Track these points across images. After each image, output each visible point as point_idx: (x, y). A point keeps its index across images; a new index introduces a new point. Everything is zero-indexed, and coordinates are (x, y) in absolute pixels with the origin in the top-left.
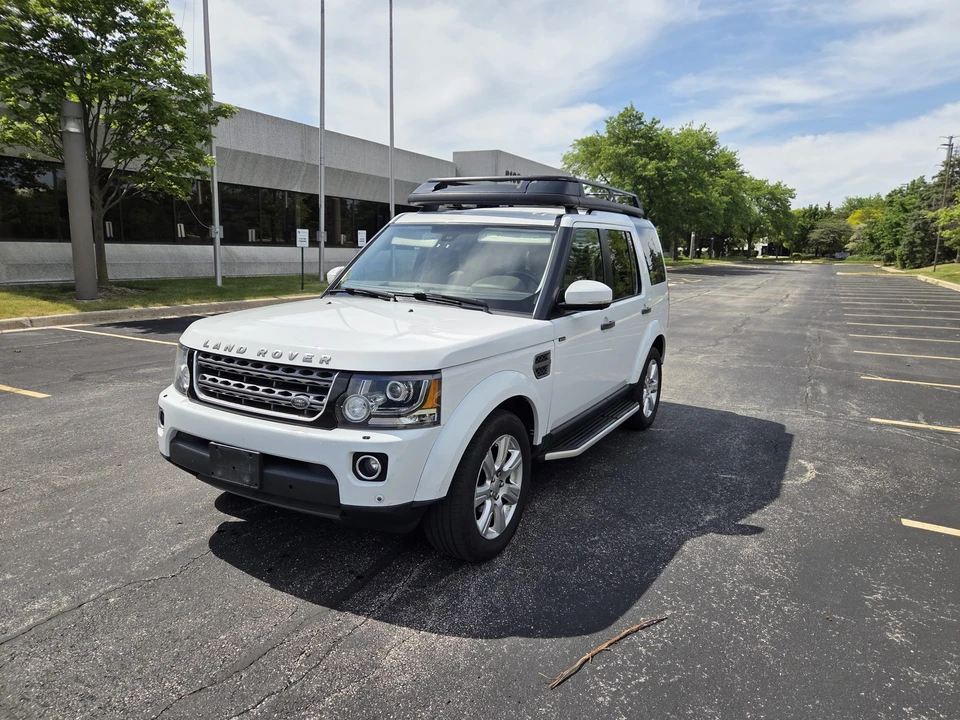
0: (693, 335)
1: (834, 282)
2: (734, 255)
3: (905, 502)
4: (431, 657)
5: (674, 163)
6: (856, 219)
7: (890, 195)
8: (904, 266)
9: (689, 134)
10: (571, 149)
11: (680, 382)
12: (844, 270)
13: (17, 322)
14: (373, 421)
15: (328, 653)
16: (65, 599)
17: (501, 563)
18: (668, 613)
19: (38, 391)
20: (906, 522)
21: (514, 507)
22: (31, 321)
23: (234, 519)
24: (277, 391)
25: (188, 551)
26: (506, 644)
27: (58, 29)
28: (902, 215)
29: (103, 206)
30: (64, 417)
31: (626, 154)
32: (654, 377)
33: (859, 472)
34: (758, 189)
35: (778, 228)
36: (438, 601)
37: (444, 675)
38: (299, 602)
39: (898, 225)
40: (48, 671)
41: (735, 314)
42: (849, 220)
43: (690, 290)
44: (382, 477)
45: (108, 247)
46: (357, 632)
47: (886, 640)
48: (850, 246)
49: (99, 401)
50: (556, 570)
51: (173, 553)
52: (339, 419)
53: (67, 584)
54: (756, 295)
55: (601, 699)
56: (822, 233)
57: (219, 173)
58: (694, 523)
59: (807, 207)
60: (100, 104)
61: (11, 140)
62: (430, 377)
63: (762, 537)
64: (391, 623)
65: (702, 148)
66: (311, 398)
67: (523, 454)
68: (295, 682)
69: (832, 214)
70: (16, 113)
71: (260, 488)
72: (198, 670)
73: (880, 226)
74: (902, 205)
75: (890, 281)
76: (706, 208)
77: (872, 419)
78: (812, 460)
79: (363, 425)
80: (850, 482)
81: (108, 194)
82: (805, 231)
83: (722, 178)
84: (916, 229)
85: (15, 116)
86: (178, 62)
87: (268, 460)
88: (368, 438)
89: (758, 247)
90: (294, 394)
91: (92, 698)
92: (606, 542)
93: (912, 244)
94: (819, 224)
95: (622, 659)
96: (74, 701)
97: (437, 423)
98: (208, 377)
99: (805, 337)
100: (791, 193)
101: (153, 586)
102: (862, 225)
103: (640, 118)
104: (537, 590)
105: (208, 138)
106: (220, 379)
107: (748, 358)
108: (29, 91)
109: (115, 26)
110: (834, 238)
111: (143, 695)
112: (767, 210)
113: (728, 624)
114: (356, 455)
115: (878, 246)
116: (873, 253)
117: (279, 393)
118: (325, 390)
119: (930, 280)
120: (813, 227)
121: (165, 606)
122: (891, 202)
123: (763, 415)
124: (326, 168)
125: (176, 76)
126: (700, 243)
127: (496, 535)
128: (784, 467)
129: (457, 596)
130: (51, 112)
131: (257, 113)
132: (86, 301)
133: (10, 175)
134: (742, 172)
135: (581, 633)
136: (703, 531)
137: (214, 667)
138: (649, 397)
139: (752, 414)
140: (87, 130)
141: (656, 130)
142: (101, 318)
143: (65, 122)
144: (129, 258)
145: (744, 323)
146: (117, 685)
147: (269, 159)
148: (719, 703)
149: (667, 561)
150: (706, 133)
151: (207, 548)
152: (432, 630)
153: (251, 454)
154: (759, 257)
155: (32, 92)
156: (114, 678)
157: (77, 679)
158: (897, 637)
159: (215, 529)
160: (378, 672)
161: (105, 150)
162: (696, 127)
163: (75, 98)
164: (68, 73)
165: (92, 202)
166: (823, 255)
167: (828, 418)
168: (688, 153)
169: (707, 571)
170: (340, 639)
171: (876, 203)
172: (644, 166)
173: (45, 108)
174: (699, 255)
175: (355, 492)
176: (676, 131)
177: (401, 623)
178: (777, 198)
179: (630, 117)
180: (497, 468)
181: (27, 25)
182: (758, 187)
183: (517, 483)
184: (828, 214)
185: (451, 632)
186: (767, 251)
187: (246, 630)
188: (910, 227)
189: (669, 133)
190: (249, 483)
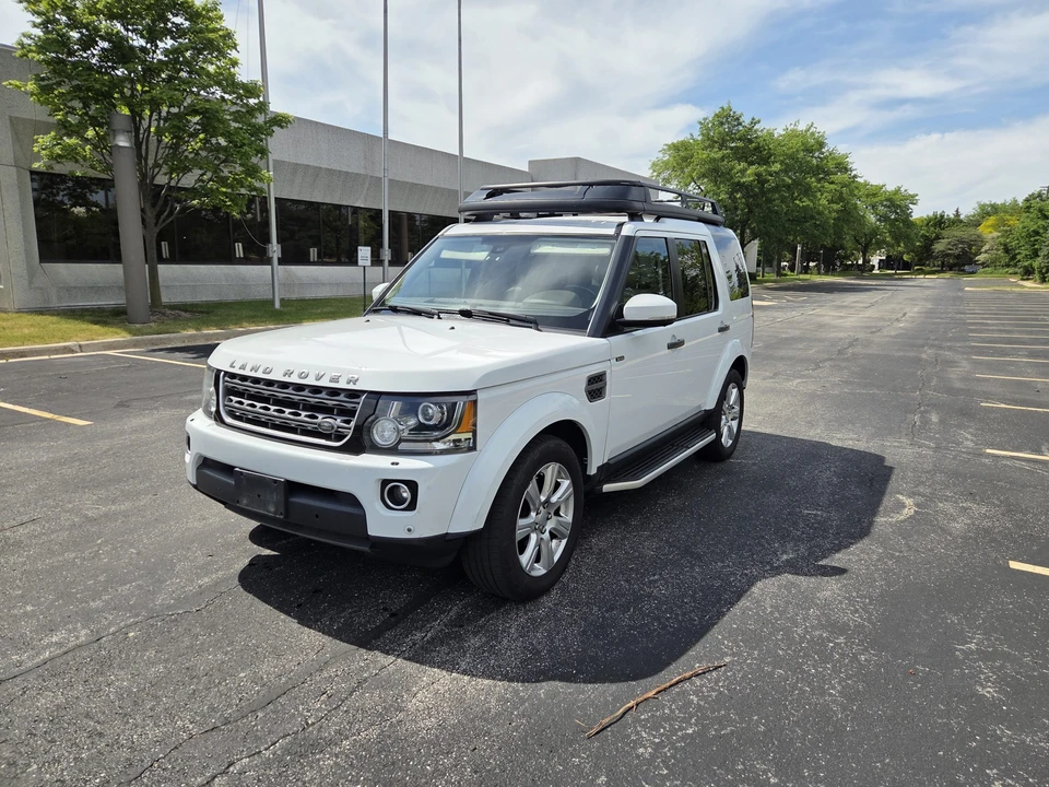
0: (791, 358)
1: (961, 299)
2: (847, 270)
3: (1015, 542)
4: (461, 701)
5: (777, 167)
6: (988, 227)
7: (1027, 200)
8: (1043, 280)
9: (793, 135)
10: (661, 155)
11: (770, 409)
12: (973, 286)
13: (65, 347)
14: (403, 446)
15: (351, 694)
16: (83, 632)
17: (547, 602)
18: (727, 659)
19: (80, 418)
20: (1014, 565)
21: (564, 542)
22: (80, 346)
23: (268, 552)
24: (304, 414)
25: (216, 584)
26: (545, 688)
27: (108, 37)
28: (1041, 223)
29: (156, 224)
30: (103, 445)
31: (723, 159)
32: (735, 403)
33: (965, 509)
34: (874, 195)
35: (897, 238)
36: (475, 641)
37: (473, 720)
38: (326, 639)
39: (1037, 233)
40: (58, 706)
41: (841, 335)
42: (980, 229)
43: (793, 309)
44: (412, 506)
45: (162, 269)
46: (384, 673)
47: (974, 694)
48: (981, 258)
49: (142, 429)
50: (607, 611)
51: (200, 587)
52: (367, 443)
53: (88, 617)
54: (868, 313)
55: (641, 750)
56: (949, 243)
57: (276, 187)
58: (768, 563)
59: (931, 214)
60: (151, 116)
61: (59, 156)
62: (464, 398)
63: (844, 580)
64: (422, 663)
65: (809, 150)
66: (339, 421)
67: (574, 483)
68: (313, 724)
69: (961, 221)
70: (65, 127)
71: (286, 517)
72: (213, 709)
73: (1016, 235)
74: (1041, 210)
75: (1025, 297)
76: (812, 217)
77: (988, 451)
78: (911, 495)
79: (393, 450)
80: (954, 520)
81: (161, 212)
82: (929, 242)
83: (832, 183)
85: (64, 131)
86: (232, 70)
87: (293, 488)
88: (397, 464)
89: (875, 260)
90: (320, 416)
91: (101, 735)
92: (667, 582)
94: (945, 233)
95: (670, 708)
96: (82, 737)
97: (473, 448)
98: (235, 399)
99: (920, 360)
100: (913, 199)
101: (176, 620)
102: (996, 234)
103: (738, 119)
104: (584, 632)
105: (263, 152)
106: (246, 402)
107: (851, 383)
108: (77, 104)
109: (168, 32)
110: (963, 249)
111: (153, 733)
112: (884, 218)
113: (794, 673)
114: (385, 483)
115: (1014, 258)
116: (1008, 266)
117: (306, 416)
118: (352, 413)
120: (938, 238)
121: (187, 641)
122: (1029, 207)
123: (861, 446)
124: (390, 180)
125: (230, 83)
126: (807, 257)
127: (544, 572)
128: (879, 502)
129: (496, 637)
130: (101, 125)
131: (317, 123)
132: (138, 326)
133: (61, 193)
134: (855, 176)
135: (628, 678)
136: (777, 571)
137: (230, 706)
138: (728, 425)
139: (849, 444)
140: (138, 144)
141: (756, 131)
142: (153, 342)
143: (114, 136)
144: (185, 280)
145: (851, 345)
146: (128, 722)
147: (330, 172)
148: (774, 758)
149: (732, 604)
150: (813, 134)
151: (236, 581)
152: (464, 672)
153: (275, 481)
154: (876, 271)
155: (81, 105)
156: (126, 715)
157: (88, 716)
158: (989, 691)
159: (247, 562)
160: (401, 716)
161: (156, 165)
162: (802, 127)
163: (126, 111)
164: (117, 83)
165: (143, 221)
166: (951, 268)
167: (937, 449)
168: (792, 157)
169: (777, 615)
170: (365, 680)
171: (1013, 209)
172: (743, 171)
173: (95, 123)
174: (806, 270)
175: (383, 523)
176: (779, 131)
177: (432, 664)
178: (896, 206)
179: (726, 118)
180: (543, 498)
181: (75, 35)
182: (874, 193)
183: (568, 517)
184: (957, 221)
185: (485, 675)
186: (884, 264)
187: (267, 668)
189: (771, 135)
190: (275, 513)
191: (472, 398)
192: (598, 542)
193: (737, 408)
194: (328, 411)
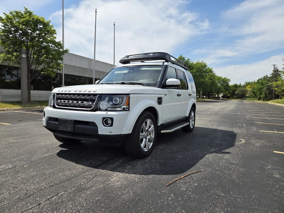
0: (204, 114)
1: (244, 104)
2: (213, 98)
3: (274, 147)
4: (127, 179)
5: (195, 70)
6: (248, 88)
7: (258, 80)
8: (264, 100)
9: (198, 63)
11: (200, 123)
12: (246, 102)
13: (3, 110)
14: (109, 109)
15: (93, 178)
16: (11, 165)
17: (148, 160)
18: (202, 170)
19: (8, 123)
20: (275, 152)
21: (152, 143)
22: (7, 110)
23: (65, 149)
24: (80, 102)
25: (50, 156)
26: (151, 176)
27: (21, 29)
28: (262, 86)
29: (31, 78)
30: (15, 128)
32: (193, 116)
33: (258, 141)
34: (219, 79)
35: (226, 90)
36: (129, 167)
37: (131, 183)
38: (84, 167)
39: (261, 89)
40: (3, 182)
41: (215, 110)
42: (246, 88)
43: (201, 105)
44: (111, 125)
45: (32, 92)
46: (103, 173)
47: (274, 177)
48: (247, 95)
49: (26, 125)
50: (166, 161)
51: (45, 156)
52: (98, 109)
53: (11, 163)
54: (221, 106)
55: (182, 189)
56: (239, 91)
57: (65, 71)
58: (208, 151)
59: (234, 84)
60: (32, 50)
61: (6, 59)
62: (126, 96)
63: (230, 154)
64: (114, 171)
65: (202, 66)
66: (90, 103)
67: (155, 126)
68: (83, 184)
69: (241, 86)
70: (8, 52)
71: (74, 131)
72: (51, 182)
73: (256, 89)
74: (262, 83)
75: (260, 104)
76: (204, 83)
77: (260, 131)
78: (243, 139)
79: (106, 110)
80: (256, 143)
81: (33, 75)
82: (234, 91)
83: (209, 75)
84: (266, 89)
85: (8, 53)
86: (54, 39)
87: (77, 122)
88: (107, 113)
89: (220, 96)
90: (85, 102)
91: (17, 187)
92: (181, 155)
93: (266, 94)
94: (238, 89)
95: (189, 180)
96: (11, 188)
97: (129, 110)
98: (59, 101)
99: (237, 115)
100: (229, 80)
101: (39, 163)
102: (250, 89)
103: (184, 59)
104: (160, 165)
105: (62, 59)
106: (63, 101)
107: (220, 118)
108: (12, 46)
109: (37, 30)
110: (243, 93)
111: (33, 187)
112: (222, 85)
113: (222, 173)
114: (104, 118)
115: (256, 95)
116: (254, 97)
118: (94, 101)
119: (272, 103)
120: (236, 90)
121: (42, 167)
122: (258, 82)
123: (227, 129)
124: (95, 70)
125: (54, 42)
126: (203, 94)
127: (147, 150)
128: (235, 140)
129: (135, 166)
130: (18, 52)
131: (76, 55)
132: (24, 105)
133: (4, 71)
134: (214, 74)
135: (175, 174)
136: (211, 153)
137: (57, 181)
138: (192, 122)
139: (224, 129)
140: (28, 58)
141: (189, 62)
142: (28, 109)
143: (22, 54)
144: (37, 94)
145: (218, 112)
146: (25, 185)
147: (79, 67)
148: (221, 190)
149: (201, 159)
150: (203, 63)
151: (56, 155)
152: (127, 173)
153: (71, 121)
154: (221, 99)
155: (13, 46)
156: (24, 183)
157: (12, 183)
158: (277, 176)
160: (109, 182)
161: (32, 63)
162: (200, 61)
163: (25, 48)
164: (23, 42)
165: (28, 77)
166: (240, 98)
167: (247, 130)
168: (199, 68)
169: (214, 161)
170: (97, 175)
171: (254, 83)
173: (16, 51)
174: (203, 98)
175: (103, 130)
176: (195, 62)
177: (117, 171)
178: (225, 82)
179: (181, 58)
180: (147, 129)
181: (13, 29)
182: (219, 78)
183: (153, 136)
184: (240, 86)
185: (132, 173)
186: (223, 97)
187: (68, 173)
188: (265, 89)
189: (193, 63)
190: (71, 130)
191: (129, 96)
192: (160, 147)
193: (194, 118)
194: (87, 100)
